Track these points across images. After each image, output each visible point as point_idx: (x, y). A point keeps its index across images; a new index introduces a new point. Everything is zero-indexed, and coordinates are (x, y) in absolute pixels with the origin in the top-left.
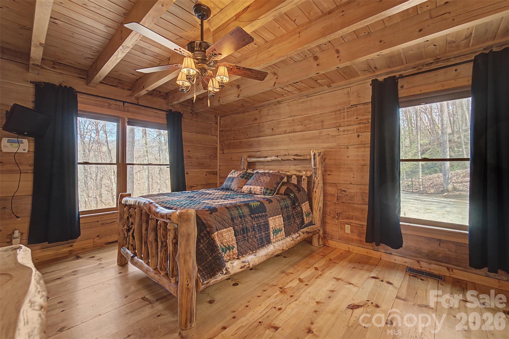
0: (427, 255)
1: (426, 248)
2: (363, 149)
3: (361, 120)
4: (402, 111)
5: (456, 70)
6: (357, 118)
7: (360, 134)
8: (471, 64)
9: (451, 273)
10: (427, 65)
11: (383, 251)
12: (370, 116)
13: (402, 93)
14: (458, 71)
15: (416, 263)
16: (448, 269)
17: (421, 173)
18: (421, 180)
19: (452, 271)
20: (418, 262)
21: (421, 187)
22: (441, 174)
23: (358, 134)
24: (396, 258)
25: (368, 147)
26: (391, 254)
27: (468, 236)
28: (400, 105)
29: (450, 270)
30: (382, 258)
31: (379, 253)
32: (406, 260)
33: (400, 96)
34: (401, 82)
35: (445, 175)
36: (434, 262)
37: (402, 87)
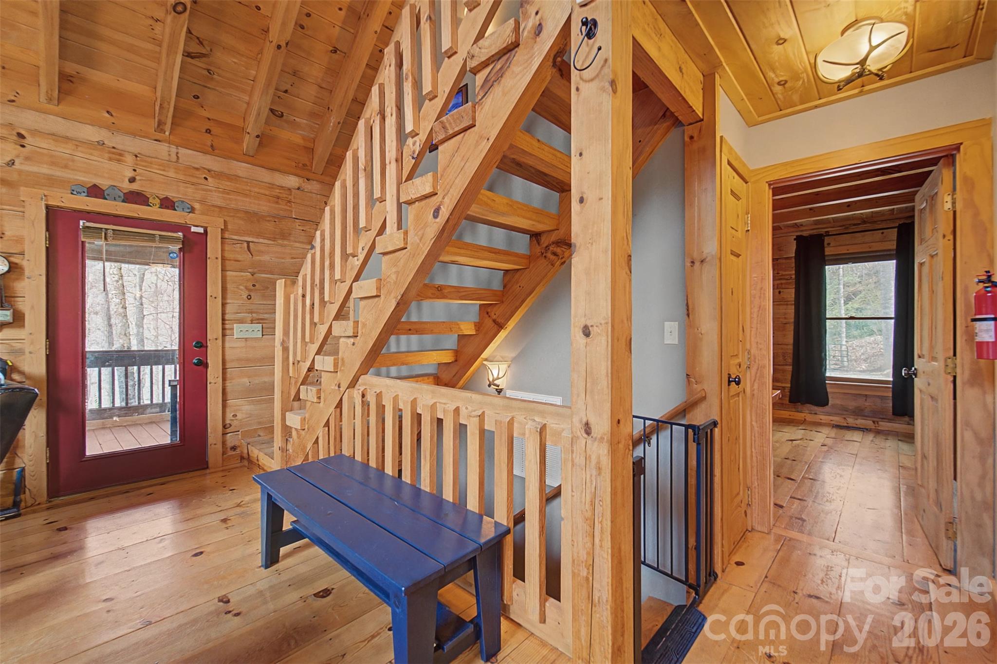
0: (854, 412)
1: (852, 404)
2: (785, 307)
3: (782, 275)
4: (827, 267)
5: (883, 233)
6: (778, 274)
7: (781, 290)
8: (896, 229)
9: (877, 425)
10: (855, 225)
11: (807, 412)
12: (794, 272)
13: (828, 251)
14: (884, 235)
15: (843, 421)
16: (874, 422)
17: (844, 335)
18: (844, 348)
19: (878, 424)
20: (845, 418)
21: (845, 359)
22: (879, 338)
23: (778, 290)
24: (822, 417)
25: (792, 305)
26: (816, 414)
27: (891, 389)
28: (827, 263)
29: (876, 423)
30: (807, 419)
31: (802, 415)
32: (831, 418)
33: (826, 253)
34: (827, 240)
35: (887, 339)
36: (860, 417)
37: (829, 244)
